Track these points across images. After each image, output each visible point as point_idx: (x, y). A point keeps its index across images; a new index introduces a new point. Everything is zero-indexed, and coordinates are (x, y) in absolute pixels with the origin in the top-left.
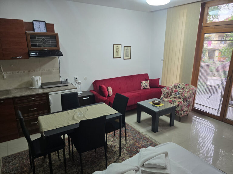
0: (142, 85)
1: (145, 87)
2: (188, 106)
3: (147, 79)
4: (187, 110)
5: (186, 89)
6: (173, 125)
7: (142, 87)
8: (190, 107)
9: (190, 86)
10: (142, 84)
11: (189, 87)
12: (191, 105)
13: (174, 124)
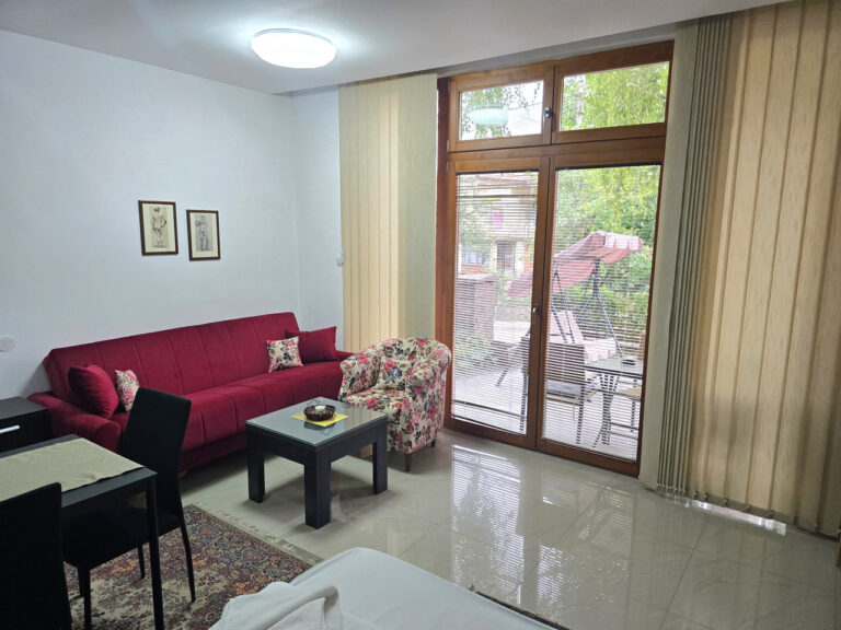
0: (271, 355)
1: (284, 362)
2: (431, 412)
3: (291, 331)
4: (429, 427)
5: (422, 354)
6: (385, 487)
7: (274, 364)
8: (436, 416)
9: (433, 343)
10: (273, 352)
11: (430, 348)
12: (441, 408)
13: (389, 482)
